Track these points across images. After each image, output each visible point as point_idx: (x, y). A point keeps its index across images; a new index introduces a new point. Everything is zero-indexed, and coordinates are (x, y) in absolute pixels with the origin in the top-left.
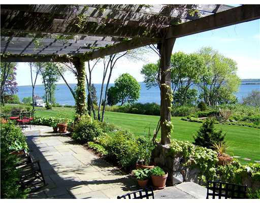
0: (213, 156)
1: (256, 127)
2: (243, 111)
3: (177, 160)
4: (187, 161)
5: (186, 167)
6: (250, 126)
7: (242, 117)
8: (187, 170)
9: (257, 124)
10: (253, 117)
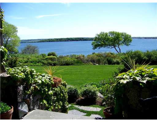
0: (50, 79)
1: (35, 66)
2: (23, 58)
3: (21, 88)
4: (30, 87)
5: (29, 95)
6: (31, 65)
7: (24, 61)
8: (31, 98)
9: (35, 64)
10: (30, 60)
